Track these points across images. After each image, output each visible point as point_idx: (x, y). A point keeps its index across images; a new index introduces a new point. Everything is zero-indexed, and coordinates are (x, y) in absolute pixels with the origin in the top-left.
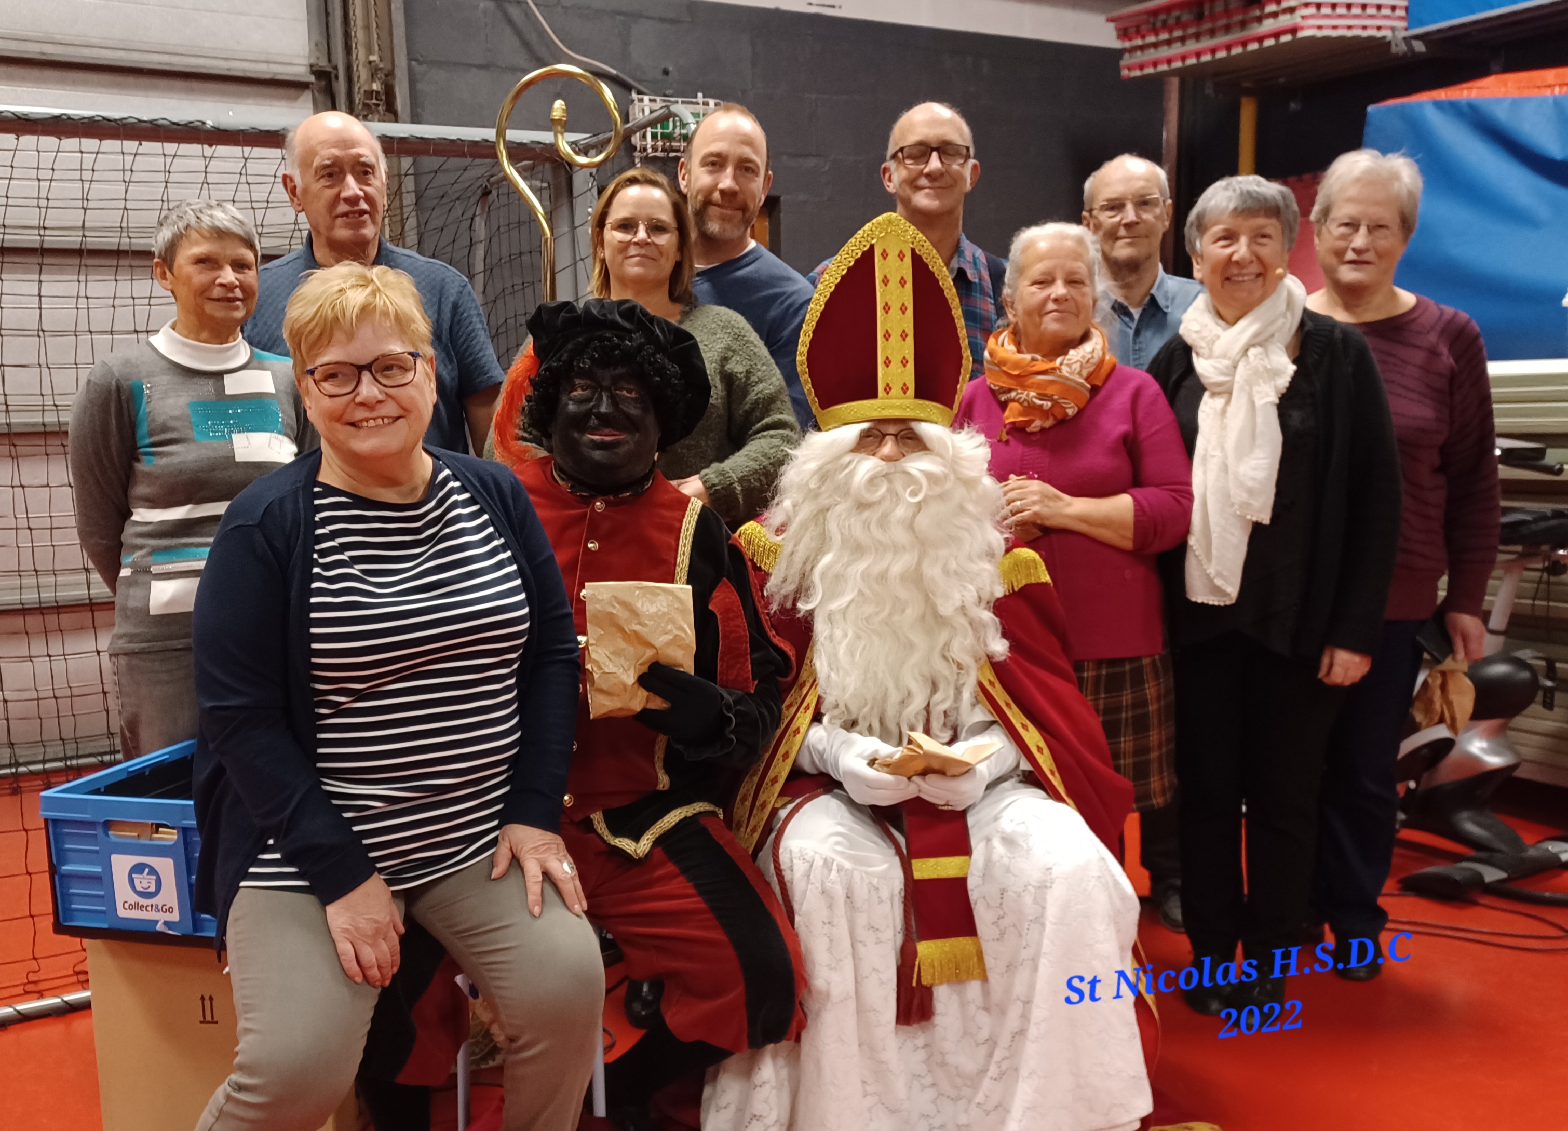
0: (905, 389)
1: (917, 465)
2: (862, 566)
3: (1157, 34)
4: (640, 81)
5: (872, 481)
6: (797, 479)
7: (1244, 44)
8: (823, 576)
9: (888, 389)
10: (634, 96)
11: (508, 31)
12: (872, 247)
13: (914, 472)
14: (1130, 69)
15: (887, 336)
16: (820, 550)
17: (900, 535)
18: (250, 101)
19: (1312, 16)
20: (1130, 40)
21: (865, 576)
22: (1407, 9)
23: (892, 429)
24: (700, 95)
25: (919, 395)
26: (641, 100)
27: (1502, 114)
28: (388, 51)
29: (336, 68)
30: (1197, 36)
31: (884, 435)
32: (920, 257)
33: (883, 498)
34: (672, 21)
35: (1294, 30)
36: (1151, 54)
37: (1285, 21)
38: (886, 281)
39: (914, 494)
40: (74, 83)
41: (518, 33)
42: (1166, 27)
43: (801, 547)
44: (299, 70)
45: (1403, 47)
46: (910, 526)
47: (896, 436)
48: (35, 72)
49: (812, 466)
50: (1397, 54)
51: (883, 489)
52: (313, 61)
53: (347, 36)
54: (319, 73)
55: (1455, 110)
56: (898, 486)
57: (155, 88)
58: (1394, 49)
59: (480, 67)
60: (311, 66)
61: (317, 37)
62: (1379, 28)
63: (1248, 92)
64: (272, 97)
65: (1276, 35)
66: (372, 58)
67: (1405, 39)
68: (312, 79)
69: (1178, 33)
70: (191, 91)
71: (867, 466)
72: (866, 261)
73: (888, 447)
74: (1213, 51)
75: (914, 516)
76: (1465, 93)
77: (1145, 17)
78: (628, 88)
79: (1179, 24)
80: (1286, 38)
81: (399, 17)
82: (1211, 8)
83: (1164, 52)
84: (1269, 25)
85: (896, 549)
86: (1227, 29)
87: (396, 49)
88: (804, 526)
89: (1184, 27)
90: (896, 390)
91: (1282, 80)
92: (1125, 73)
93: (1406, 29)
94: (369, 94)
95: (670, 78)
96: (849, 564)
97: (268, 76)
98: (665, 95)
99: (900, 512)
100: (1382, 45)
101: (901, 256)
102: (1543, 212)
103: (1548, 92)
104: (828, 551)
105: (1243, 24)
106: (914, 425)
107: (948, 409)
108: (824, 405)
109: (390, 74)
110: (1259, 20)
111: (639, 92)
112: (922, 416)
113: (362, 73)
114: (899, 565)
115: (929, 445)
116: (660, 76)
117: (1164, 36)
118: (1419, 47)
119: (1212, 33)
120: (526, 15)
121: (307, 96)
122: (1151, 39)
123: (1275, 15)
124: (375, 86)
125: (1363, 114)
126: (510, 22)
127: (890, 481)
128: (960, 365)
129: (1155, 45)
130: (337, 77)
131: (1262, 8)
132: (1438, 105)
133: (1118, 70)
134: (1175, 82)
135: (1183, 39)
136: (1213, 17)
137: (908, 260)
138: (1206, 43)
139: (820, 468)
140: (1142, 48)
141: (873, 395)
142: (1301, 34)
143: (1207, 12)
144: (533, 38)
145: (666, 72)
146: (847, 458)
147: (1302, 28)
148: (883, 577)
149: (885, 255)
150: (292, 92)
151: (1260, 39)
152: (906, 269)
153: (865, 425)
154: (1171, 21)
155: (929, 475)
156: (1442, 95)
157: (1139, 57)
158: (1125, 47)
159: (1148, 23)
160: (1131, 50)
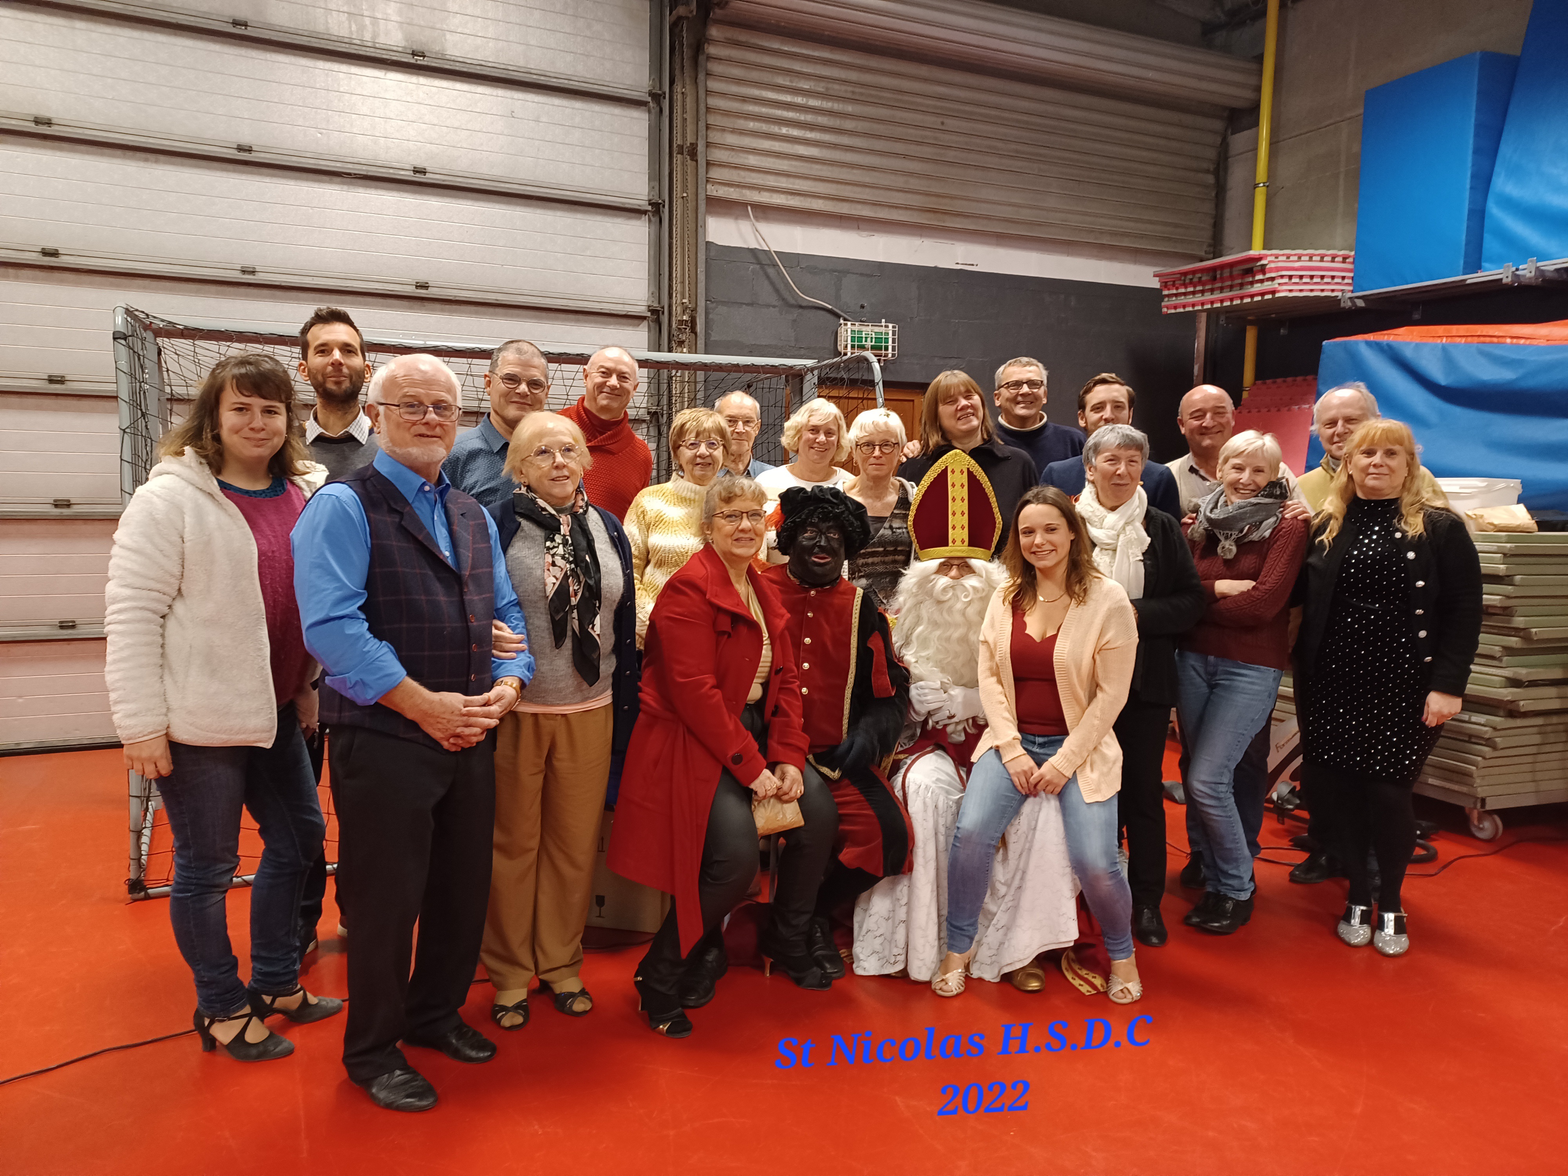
0: (963, 541)
1: (970, 582)
2: (938, 633)
3: (1186, 288)
4: (846, 313)
5: (945, 590)
6: (906, 587)
7: (1242, 298)
8: (918, 637)
9: (954, 541)
10: (842, 321)
11: (766, 282)
12: (947, 467)
13: (967, 585)
14: (1168, 308)
15: (954, 514)
16: (917, 623)
17: (958, 618)
18: (612, 327)
19: (1286, 284)
20: (1169, 289)
21: (939, 638)
22: (1352, 278)
23: (956, 562)
24: (883, 320)
25: (971, 544)
26: (846, 325)
27: (1408, 353)
28: (694, 298)
29: (663, 308)
30: (1212, 291)
31: (952, 565)
32: (972, 472)
33: (950, 599)
34: (868, 275)
35: (1273, 292)
36: (1182, 300)
37: (1267, 286)
38: (953, 485)
39: (966, 597)
40: (512, 316)
41: (772, 284)
42: (1191, 283)
43: (907, 621)
44: (641, 309)
45: (1349, 304)
46: (963, 613)
47: (958, 565)
48: (491, 310)
49: (914, 580)
50: (1344, 308)
51: (950, 594)
52: (650, 303)
53: (670, 287)
54: (654, 311)
55: (1379, 348)
56: (958, 592)
57: (557, 319)
58: (1342, 305)
59: (747, 304)
60: (649, 306)
61: (652, 289)
62: (1333, 291)
63: (1251, 323)
64: (624, 324)
65: (1262, 294)
66: (684, 301)
67: (1350, 298)
68: (649, 314)
69: (1199, 288)
70: (578, 321)
71: (943, 581)
72: (944, 474)
73: (954, 572)
74: (1222, 301)
75: (966, 608)
76: (1386, 337)
77: (1178, 276)
78: (838, 316)
79: (1200, 282)
80: (1269, 297)
81: (702, 277)
82: (1221, 274)
83: (1190, 299)
84: (1257, 287)
85: (957, 626)
86: (1231, 288)
87: (699, 296)
88: (909, 611)
89: (1204, 284)
90: (958, 542)
91: (1273, 316)
92: (1165, 310)
93: (1352, 292)
94: (681, 322)
95: (865, 310)
96: (931, 632)
97: (624, 313)
98: (861, 321)
99: (959, 606)
100: (1336, 301)
101: (962, 472)
102: (1433, 418)
103: (1439, 341)
104: (920, 625)
105: (1241, 286)
106: (967, 560)
107: (987, 551)
108: (922, 548)
109: (694, 310)
110: (1252, 283)
111: (845, 320)
112: (972, 555)
113: (677, 309)
114: (957, 634)
115: (977, 571)
116: (858, 309)
117: (1191, 289)
118: (1360, 303)
119: (1222, 289)
120: (778, 273)
121: (645, 323)
122: (1182, 290)
123: (1262, 281)
124: (685, 318)
125: (1321, 346)
126: (768, 277)
127: (954, 590)
128: (995, 527)
129: (1185, 294)
130: (663, 313)
131: (1254, 276)
132: (1368, 344)
133: (1161, 308)
134: (1204, 316)
135: (1203, 292)
136: (1222, 280)
137: (966, 474)
138: (1217, 295)
139: (918, 582)
140: (1176, 295)
141: (946, 544)
142: (1277, 295)
143: (1218, 276)
144: (781, 287)
145: (862, 307)
146: (933, 577)
147: (1279, 291)
148: (948, 639)
149: (953, 472)
150: (636, 321)
151: (1252, 296)
152: (965, 479)
153: (942, 560)
154: (1195, 280)
155: (974, 588)
156: (1371, 337)
157: (1174, 301)
158: (1166, 292)
159: (1180, 280)
160: (1169, 296)
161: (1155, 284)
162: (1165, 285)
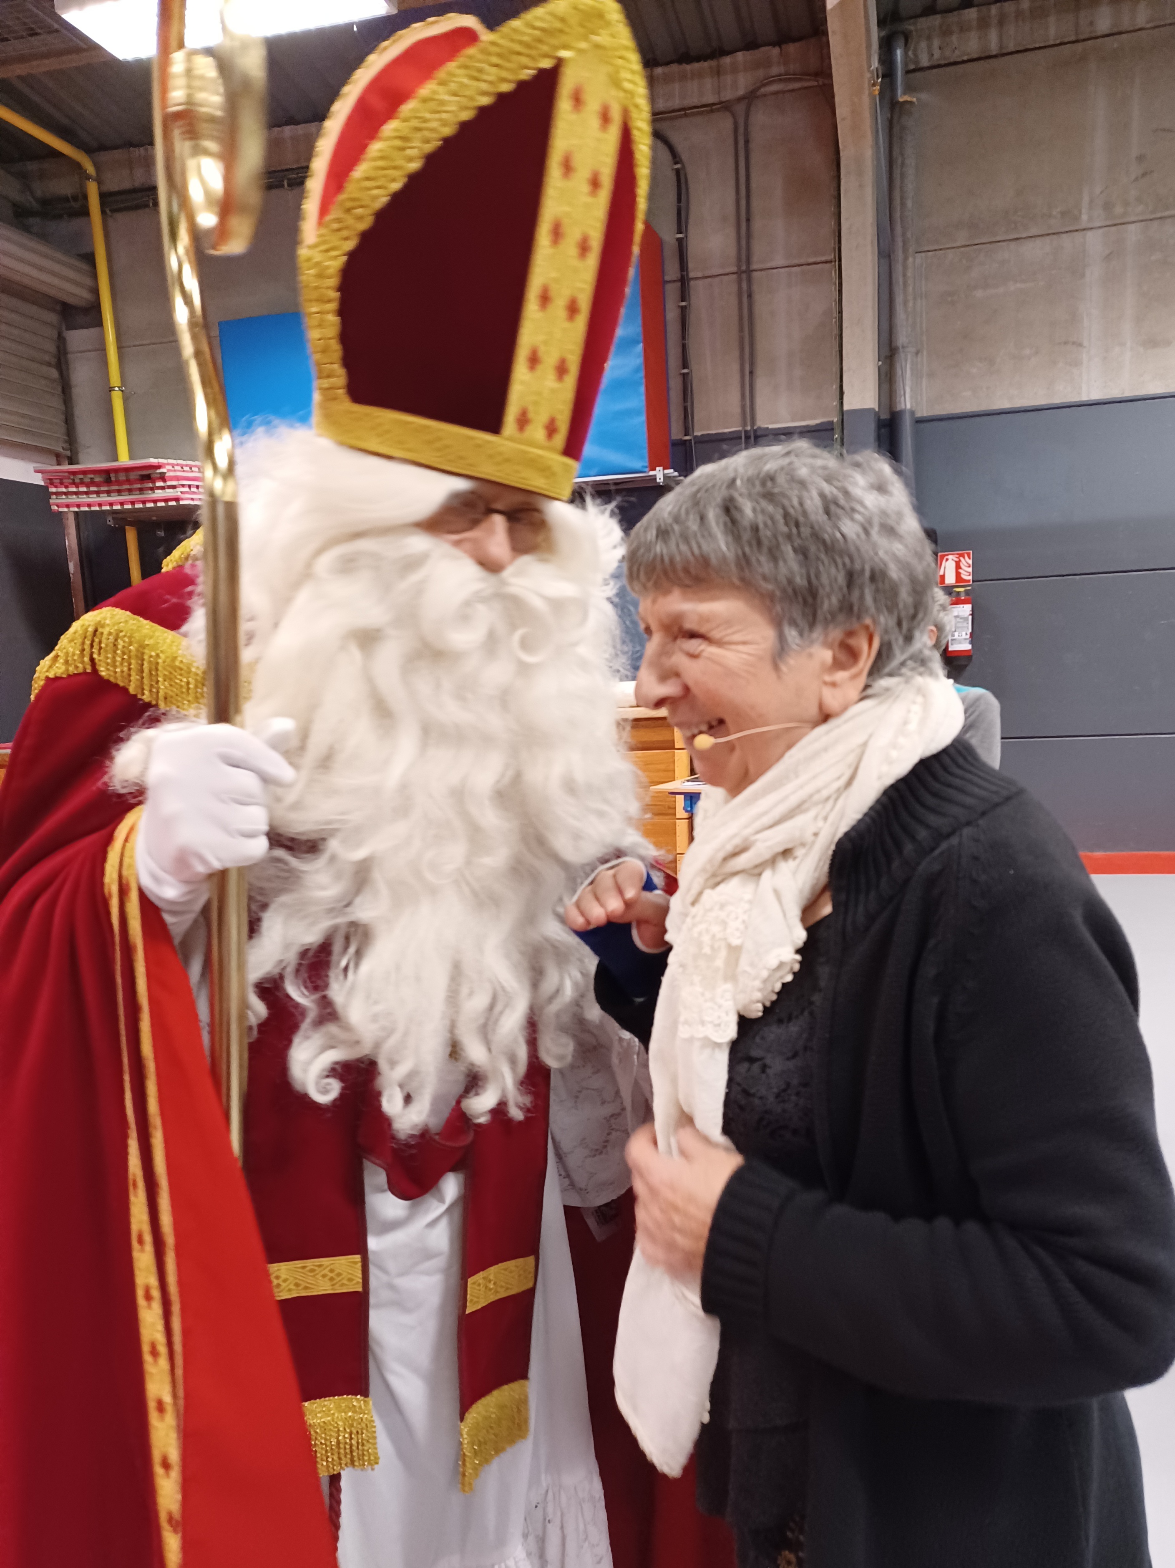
0: (550, 429)
3: (76, 487)
5: (465, 609)
7: (144, 502)
9: (523, 421)
14: (58, 507)
19: (186, 492)
20: (56, 487)
30: (106, 493)
31: (489, 511)
33: (479, 645)
35: (177, 500)
36: (73, 499)
37: (169, 493)
38: (566, 168)
42: (82, 483)
51: (482, 628)
65: (166, 500)
69: (93, 489)
71: (459, 574)
77: (66, 474)
79: (93, 483)
80: (174, 503)
82: (117, 477)
83: (83, 499)
84: (159, 494)
86: (131, 492)
89: (98, 486)
90: (536, 427)
91: (154, 518)
92: (55, 508)
105: (142, 490)
110: (152, 489)
117: (83, 489)
119: (119, 492)
122: (73, 489)
123: (163, 488)
129: (75, 494)
131: (153, 483)
133: (50, 506)
135: (97, 493)
136: (119, 483)
138: (115, 498)
140: (66, 494)
141: (493, 425)
142: (181, 502)
143: (113, 479)
147: (182, 499)
151: (155, 501)
152: (607, 154)
153: (463, 484)
154: (87, 480)
157: (63, 500)
158: (53, 490)
159: (69, 478)
160: (57, 494)
161: (38, 480)
162: (51, 482)
